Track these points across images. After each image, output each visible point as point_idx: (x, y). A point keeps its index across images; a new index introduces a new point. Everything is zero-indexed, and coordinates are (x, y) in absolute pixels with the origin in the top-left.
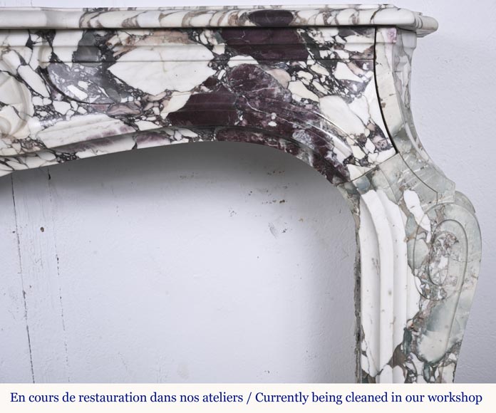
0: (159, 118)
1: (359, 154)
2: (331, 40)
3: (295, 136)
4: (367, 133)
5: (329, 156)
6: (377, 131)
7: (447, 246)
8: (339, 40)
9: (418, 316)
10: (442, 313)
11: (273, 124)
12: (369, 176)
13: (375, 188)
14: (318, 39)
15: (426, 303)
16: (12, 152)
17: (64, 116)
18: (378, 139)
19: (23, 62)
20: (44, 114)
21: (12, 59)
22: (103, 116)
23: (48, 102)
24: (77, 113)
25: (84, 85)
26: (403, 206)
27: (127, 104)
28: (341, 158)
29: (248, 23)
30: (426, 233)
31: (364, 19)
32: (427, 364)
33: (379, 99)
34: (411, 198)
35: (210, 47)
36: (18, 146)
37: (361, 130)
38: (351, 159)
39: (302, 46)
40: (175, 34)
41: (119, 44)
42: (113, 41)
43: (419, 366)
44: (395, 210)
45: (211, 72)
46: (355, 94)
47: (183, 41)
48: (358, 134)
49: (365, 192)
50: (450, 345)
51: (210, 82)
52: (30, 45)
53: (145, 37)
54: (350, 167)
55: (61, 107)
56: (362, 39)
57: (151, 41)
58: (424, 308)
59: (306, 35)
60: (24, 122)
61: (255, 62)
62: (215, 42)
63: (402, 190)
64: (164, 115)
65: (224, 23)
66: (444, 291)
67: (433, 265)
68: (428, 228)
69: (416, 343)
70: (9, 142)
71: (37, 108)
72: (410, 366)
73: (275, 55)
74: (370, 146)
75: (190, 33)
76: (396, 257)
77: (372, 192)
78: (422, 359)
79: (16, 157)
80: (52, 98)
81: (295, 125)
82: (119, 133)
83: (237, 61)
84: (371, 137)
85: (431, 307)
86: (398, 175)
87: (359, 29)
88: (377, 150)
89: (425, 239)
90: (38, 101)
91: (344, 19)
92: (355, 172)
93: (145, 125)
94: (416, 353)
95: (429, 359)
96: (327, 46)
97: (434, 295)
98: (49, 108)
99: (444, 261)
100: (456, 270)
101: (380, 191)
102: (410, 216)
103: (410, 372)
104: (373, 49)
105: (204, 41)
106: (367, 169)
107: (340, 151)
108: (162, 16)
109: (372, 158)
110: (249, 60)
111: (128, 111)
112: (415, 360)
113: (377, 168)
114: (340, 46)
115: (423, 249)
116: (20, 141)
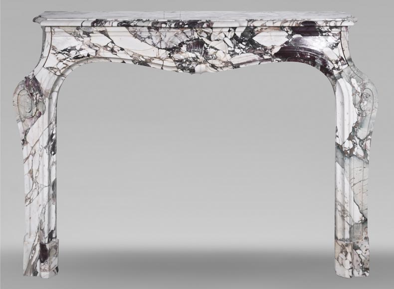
0: (271, 55)
1: (336, 66)
2: (327, 30)
3: (316, 61)
4: (339, 59)
5: (327, 67)
6: (342, 59)
7: (367, 97)
8: (330, 30)
9: (357, 122)
10: (365, 121)
11: (309, 57)
12: (340, 73)
13: (342, 78)
14: (323, 30)
15: (360, 117)
16: (222, 66)
17: (238, 54)
18: (342, 61)
19: (226, 36)
20: (231, 53)
21: (222, 35)
22: (252, 54)
23: (233, 49)
24: (243, 53)
25: (244, 43)
26: (351, 84)
27: (259, 50)
28: (331, 68)
29: (301, 25)
30: (359, 93)
31: (338, 24)
32: (360, 140)
33: (342, 48)
34: (353, 81)
35: (287, 32)
36: (224, 64)
37: (336, 58)
38: (334, 68)
39: (317, 32)
40: (276, 28)
41: (258, 31)
42: (256, 30)
43: (358, 141)
44: (348, 85)
45: (287, 40)
46: (335, 47)
47: (279, 30)
48: (336, 60)
49: (339, 79)
50: (368, 133)
51: (286, 43)
52: (229, 31)
53: (266, 29)
54: (334, 71)
55: (237, 51)
56: (337, 30)
57: (268, 30)
58: (359, 119)
59: (319, 28)
60: (225, 56)
61: (301, 36)
62: (289, 30)
63: (350, 78)
64: (273, 54)
65: (294, 25)
66: (366, 113)
67: (362, 104)
68: (360, 91)
69: (356, 132)
70: (221, 62)
71: (229, 51)
72: (355, 141)
73: (308, 34)
74: (340, 63)
75: (281, 28)
76: (349, 101)
77: (341, 79)
78: (358, 138)
79: (224, 67)
80: (234, 48)
81: (316, 57)
82: (258, 59)
83: (295, 36)
84: (340, 61)
85: (361, 119)
86: (349, 73)
87: (336, 27)
88: (342, 65)
89: (359, 95)
90: (230, 49)
91: (332, 24)
92: (335, 72)
93: (266, 57)
94: (356, 136)
95: (361, 139)
96: (325, 32)
97: (362, 115)
98: (233, 51)
99: (366, 102)
100: (370, 106)
101: (344, 78)
102: (353, 87)
103: (355, 143)
104: (340, 33)
105: (286, 30)
106: (339, 71)
107: (330, 66)
108: (274, 23)
109: (341, 67)
110: (300, 36)
111: (260, 52)
112: (356, 139)
113: (342, 71)
114: (330, 32)
115: (358, 98)
116: (224, 62)
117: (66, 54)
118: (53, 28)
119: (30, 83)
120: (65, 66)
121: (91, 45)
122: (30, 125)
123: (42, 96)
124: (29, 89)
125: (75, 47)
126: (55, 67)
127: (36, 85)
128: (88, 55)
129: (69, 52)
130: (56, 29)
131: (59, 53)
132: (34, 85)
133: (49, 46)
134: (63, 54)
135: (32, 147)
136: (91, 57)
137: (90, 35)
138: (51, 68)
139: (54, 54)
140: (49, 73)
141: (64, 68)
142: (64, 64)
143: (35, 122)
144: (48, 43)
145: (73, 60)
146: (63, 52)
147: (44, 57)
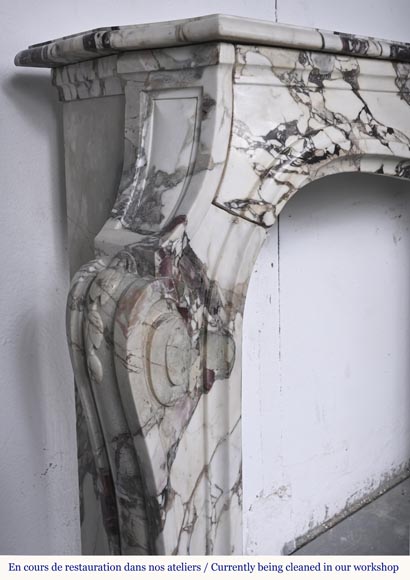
117: (277, 150)
118: (244, 49)
119: (175, 269)
120: (285, 189)
121: (329, 117)
122: (178, 427)
123: (216, 311)
124: (178, 295)
125: (295, 123)
126: (256, 197)
127: (193, 275)
128: (337, 149)
129: (282, 141)
130: (252, 56)
131: (259, 145)
132: (187, 276)
133: (228, 121)
134: (268, 149)
135: (187, 504)
136: (342, 153)
137: (326, 83)
138: (238, 202)
139: (246, 150)
140: (234, 222)
141: (285, 196)
142: (278, 183)
143: (192, 413)
144: (226, 111)
145: (305, 168)
146: (269, 143)
147: (215, 165)
